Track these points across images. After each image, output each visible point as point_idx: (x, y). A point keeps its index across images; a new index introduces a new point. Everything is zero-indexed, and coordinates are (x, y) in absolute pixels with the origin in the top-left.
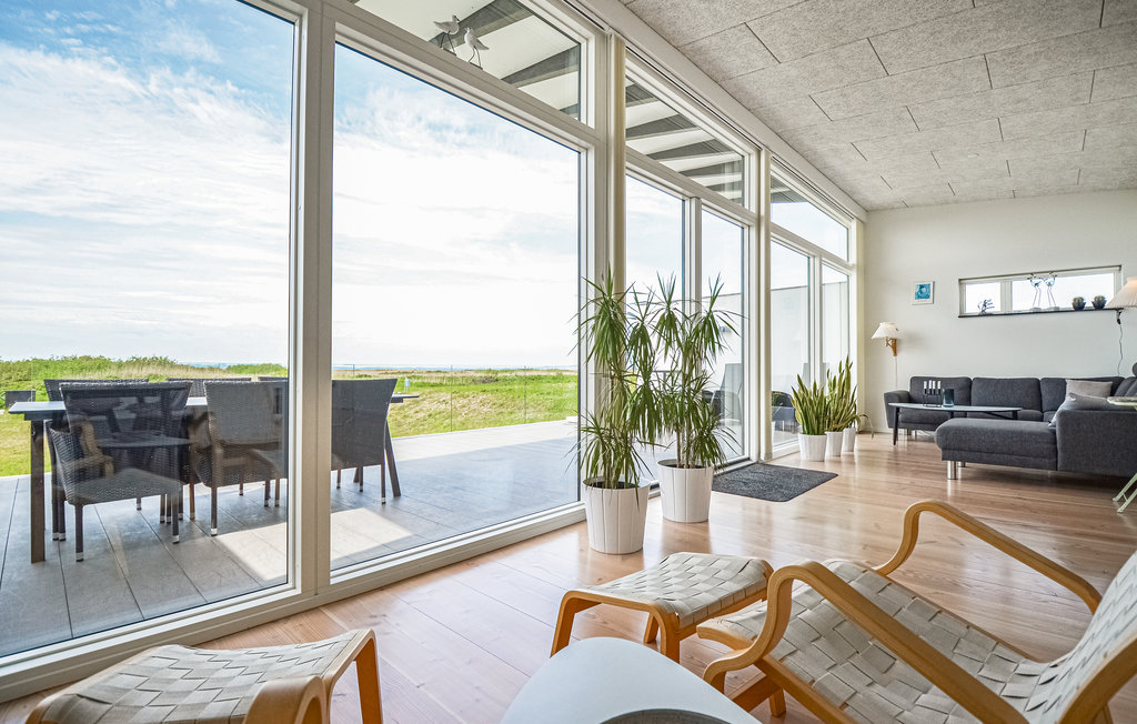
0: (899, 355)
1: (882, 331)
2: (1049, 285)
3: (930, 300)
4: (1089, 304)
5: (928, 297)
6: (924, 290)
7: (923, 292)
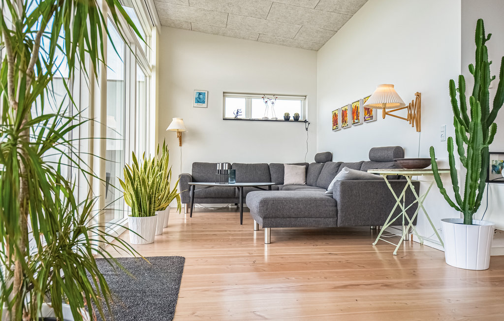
0: (184, 145)
1: (175, 124)
2: (273, 103)
3: (205, 105)
4: (292, 118)
5: (204, 102)
6: (201, 96)
7: (201, 98)
